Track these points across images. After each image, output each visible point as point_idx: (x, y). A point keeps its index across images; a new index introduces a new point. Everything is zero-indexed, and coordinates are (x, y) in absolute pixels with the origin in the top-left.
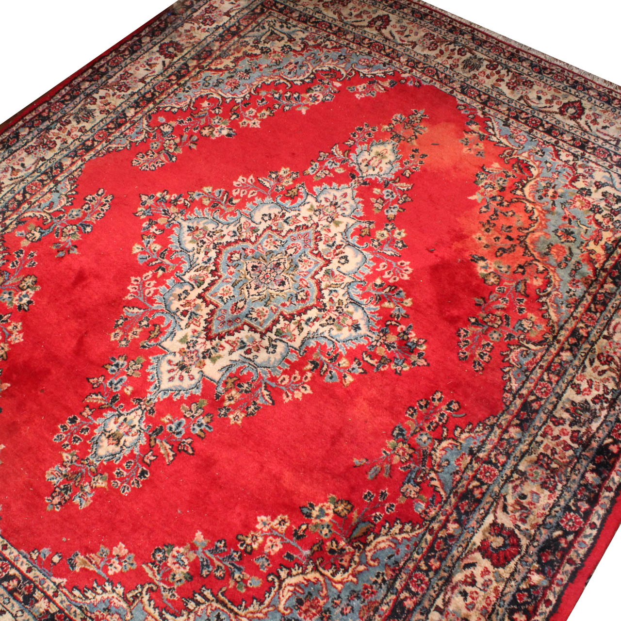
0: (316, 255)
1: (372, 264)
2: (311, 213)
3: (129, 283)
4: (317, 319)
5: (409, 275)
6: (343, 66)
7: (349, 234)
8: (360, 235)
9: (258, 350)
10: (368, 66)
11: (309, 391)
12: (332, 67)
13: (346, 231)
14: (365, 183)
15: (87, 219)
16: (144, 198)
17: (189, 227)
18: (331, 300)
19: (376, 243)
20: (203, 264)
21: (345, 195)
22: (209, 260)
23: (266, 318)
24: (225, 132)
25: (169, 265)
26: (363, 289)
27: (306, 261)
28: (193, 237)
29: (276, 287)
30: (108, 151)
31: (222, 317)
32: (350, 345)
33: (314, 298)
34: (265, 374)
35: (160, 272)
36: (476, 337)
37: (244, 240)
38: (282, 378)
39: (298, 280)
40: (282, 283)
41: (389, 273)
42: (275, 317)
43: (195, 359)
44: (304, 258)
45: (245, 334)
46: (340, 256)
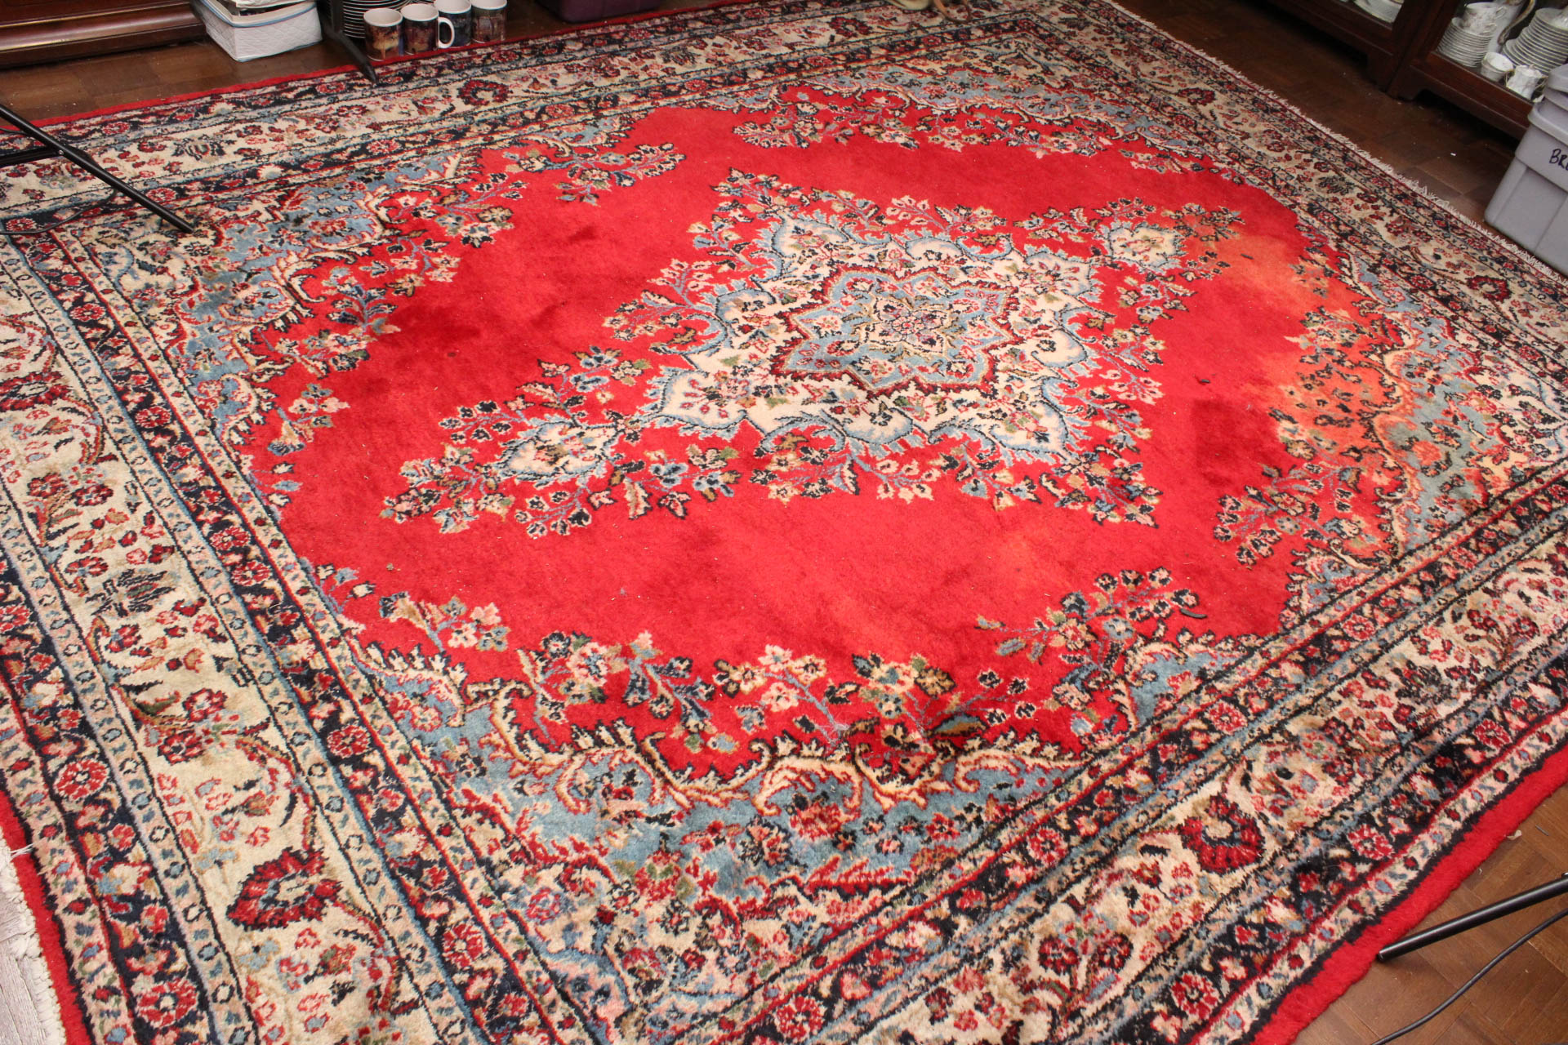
0: (1002, 326)
1: (1094, 366)
2: (1011, 273)
4: (974, 405)
5: (1153, 399)
6: (1122, 125)
7: (1067, 317)
8: (1086, 325)
9: (856, 414)
10: (1163, 138)
11: (928, 494)
12: (1102, 120)
13: (1062, 312)
14: (1113, 266)
17: (797, 228)
18: (1009, 388)
19: (1110, 343)
20: (802, 279)
21: (1076, 270)
22: (816, 276)
23: (886, 376)
24: (900, 140)
26: (1070, 392)
27: (980, 327)
28: (799, 242)
29: (918, 343)
31: (810, 352)
32: (1021, 456)
33: (980, 377)
34: (858, 449)
37: (884, 271)
38: (884, 463)
39: (959, 347)
40: (932, 342)
41: (1120, 386)
42: (902, 380)
44: (979, 323)
45: (840, 386)
46: (1043, 339)
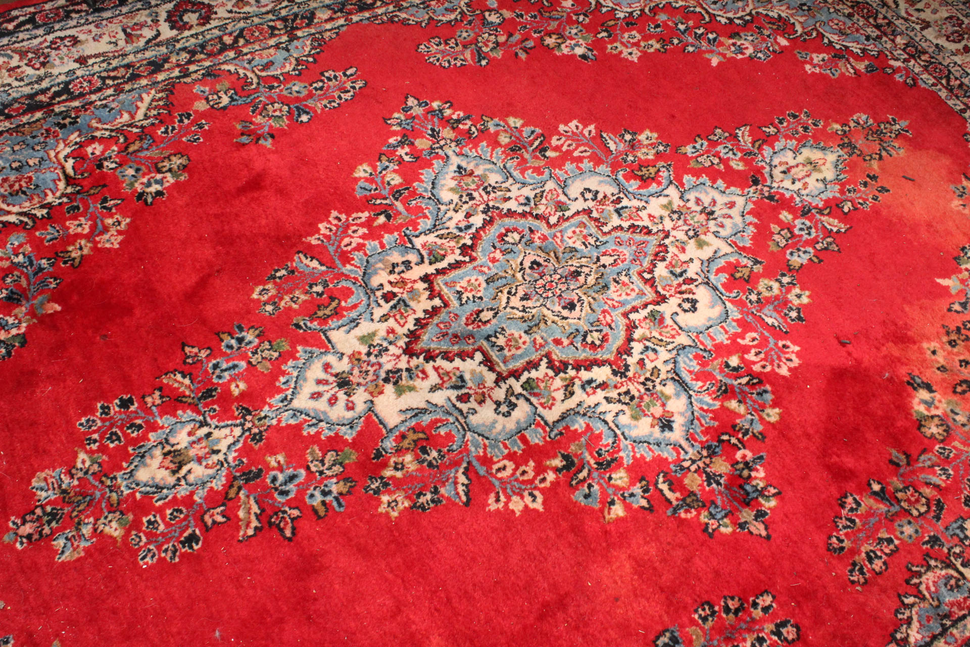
0: (646, 281)
1: (734, 329)
2: (665, 213)
3: (326, 218)
4: (603, 386)
5: (790, 369)
6: (802, 19)
7: (714, 267)
8: (732, 275)
9: (481, 402)
10: (842, 33)
11: (538, 505)
12: (783, 15)
13: (710, 260)
14: (771, 198)
15: (310, 103)
16: (411, 102)
17: (459, 167)
18: (641, 363)
19: (753, 297)
20: (456, 231)
21: (732, 205)
22: (469, 227)
23: (519, 352)
24: (579, 51)
25: (400, 214)
26: (704, 364)
27: (624, 284)
28: (459, 185)
29: (558, 308)
30: (391, 20)
31: (448, 325)
32: (643, 451)
33: (614, 349)
34: (476, 447)
35: (382, 219)
36: (873, 520)
37: (537, 217)
38: (500, 465)
39: (599, 310)
40: (571, 306)
41: (757, 354)
42: (534, 357)
43: (370, 377)
44: (624, 278)
45: (470, 367)
46: (685, 296)
